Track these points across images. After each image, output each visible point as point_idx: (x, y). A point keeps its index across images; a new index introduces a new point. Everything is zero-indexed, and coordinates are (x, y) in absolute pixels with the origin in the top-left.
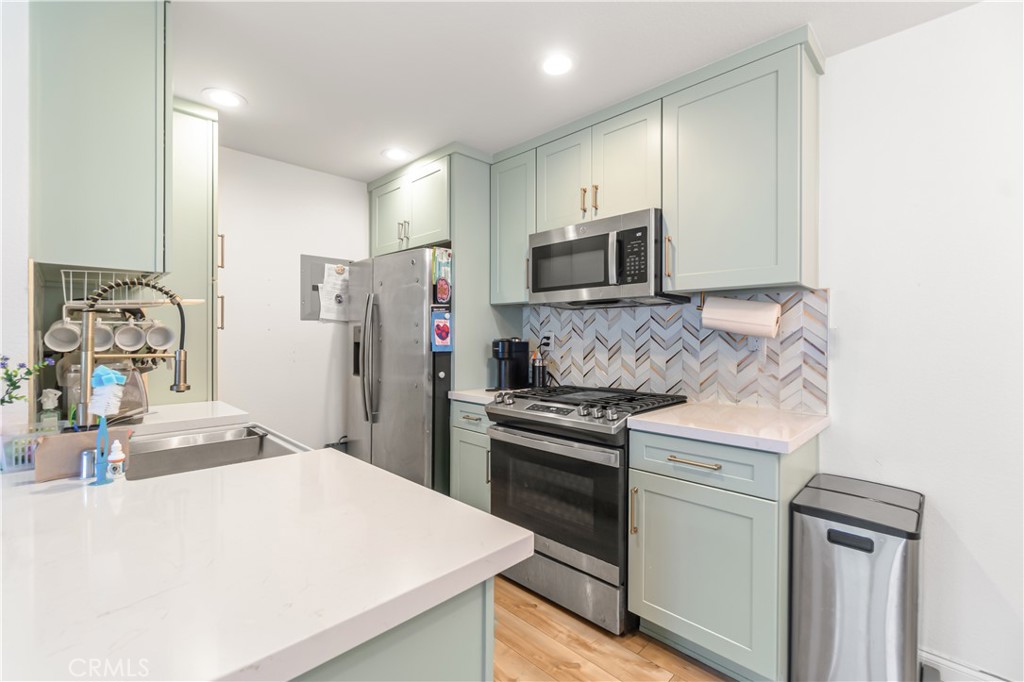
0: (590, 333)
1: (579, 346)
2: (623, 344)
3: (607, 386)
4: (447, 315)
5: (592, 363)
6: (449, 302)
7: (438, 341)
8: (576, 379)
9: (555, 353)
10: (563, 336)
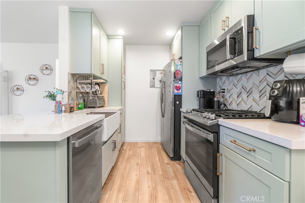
0: (239, 86)
1: (235, 91)
2: (254, 89)
3: (247, 110)
4: (180, 82)
5: (240, 99)
6: (181, 78)
7: (176, 91)
8: (234, 107)
9: (227, 95)
10: (229, 88)
